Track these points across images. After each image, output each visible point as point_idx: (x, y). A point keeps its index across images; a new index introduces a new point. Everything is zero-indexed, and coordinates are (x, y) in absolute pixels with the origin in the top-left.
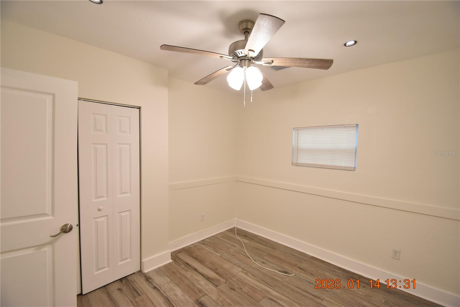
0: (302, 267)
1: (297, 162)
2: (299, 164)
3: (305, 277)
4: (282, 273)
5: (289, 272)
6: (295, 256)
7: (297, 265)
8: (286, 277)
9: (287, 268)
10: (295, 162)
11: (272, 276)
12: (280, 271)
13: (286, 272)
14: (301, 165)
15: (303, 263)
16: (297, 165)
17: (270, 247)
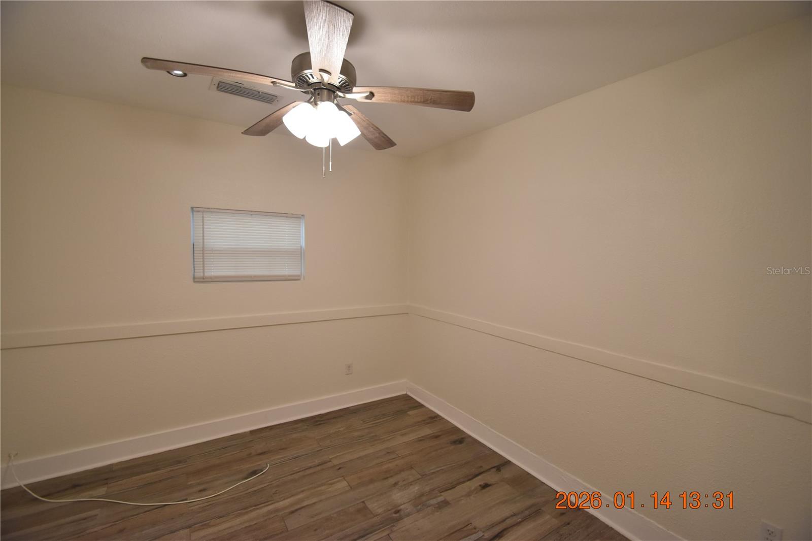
0: (260, 451)
1: (204, 274)
2: (211, 278)
3: (282, 458)
4: (250, 478)
5: (256, 469)
6: (229, 447)
7: (250, 454)
8: (263, 476)
9: (248, 466)
10: (199, 274)
11: (248, 492)
12: (246, 478)
13: (254, 473)
14: (214, 280)
15: (253, 446)
16: (204, 280)
17: (171, 465)
